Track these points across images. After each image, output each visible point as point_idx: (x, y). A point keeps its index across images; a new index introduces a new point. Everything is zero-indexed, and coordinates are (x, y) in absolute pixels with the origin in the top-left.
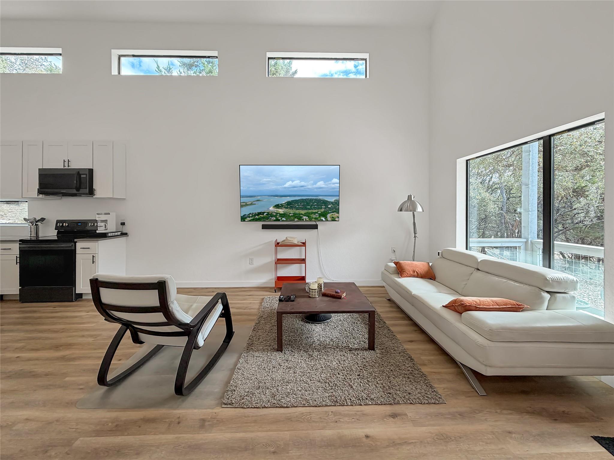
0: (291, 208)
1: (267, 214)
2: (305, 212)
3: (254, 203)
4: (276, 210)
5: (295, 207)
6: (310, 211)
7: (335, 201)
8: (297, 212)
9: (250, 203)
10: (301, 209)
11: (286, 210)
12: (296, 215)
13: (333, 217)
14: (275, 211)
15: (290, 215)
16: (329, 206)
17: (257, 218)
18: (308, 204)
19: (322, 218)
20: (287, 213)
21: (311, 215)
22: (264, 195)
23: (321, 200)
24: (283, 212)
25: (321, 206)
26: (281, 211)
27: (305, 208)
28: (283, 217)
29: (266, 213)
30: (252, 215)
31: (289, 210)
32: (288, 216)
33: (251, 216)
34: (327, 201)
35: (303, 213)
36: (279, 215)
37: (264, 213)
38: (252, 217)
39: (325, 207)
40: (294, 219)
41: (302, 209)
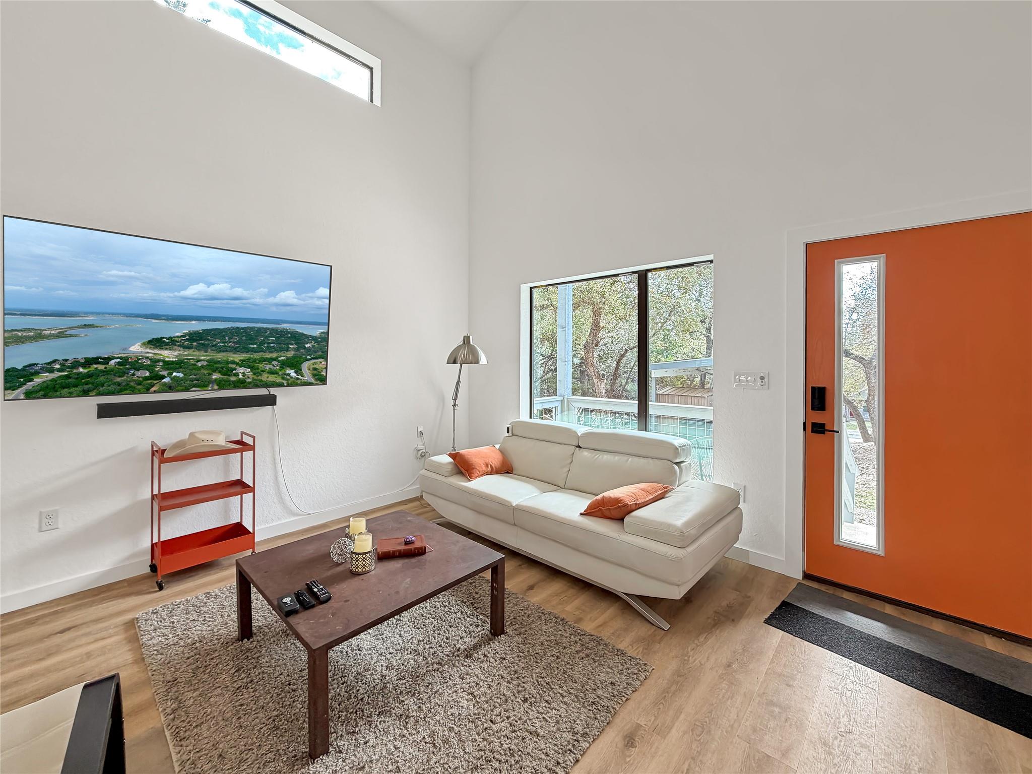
0: (203, 347)
1: (119, 363)
2: (242, 358)
3: (69, 332)
4: (151, 352)
5: (213, 346)
6: (257, 356)
7: (323, 335)
8: (220, 356)
9: (53, 332)
11: (185, 353)
12: (217, 365)
13: (315, 369)
14: (147, 355)
15: (199, 364)
16: (306, 346)
17: (81, 373)
18: (252, 340)
19: (288, 372)
20: (186, 359)
21: (260, 366)
22: (109, 314)
23: (289, 333)
24: (176, 356)
25: (288, 344)
26: (169, 355)
27: (244, 348)
28: (174, 369)
29: (119, 360)
30: (62, 365)
31: (195, 353)
32: (191, 367)
33: (58, 366)
34: (304, 335)
35: (237, 360)
36: (161, 364)
37: (110, 359)
38: (59, 370)
39: (296, 346)
40: (210, 374)
41: (235, 350)
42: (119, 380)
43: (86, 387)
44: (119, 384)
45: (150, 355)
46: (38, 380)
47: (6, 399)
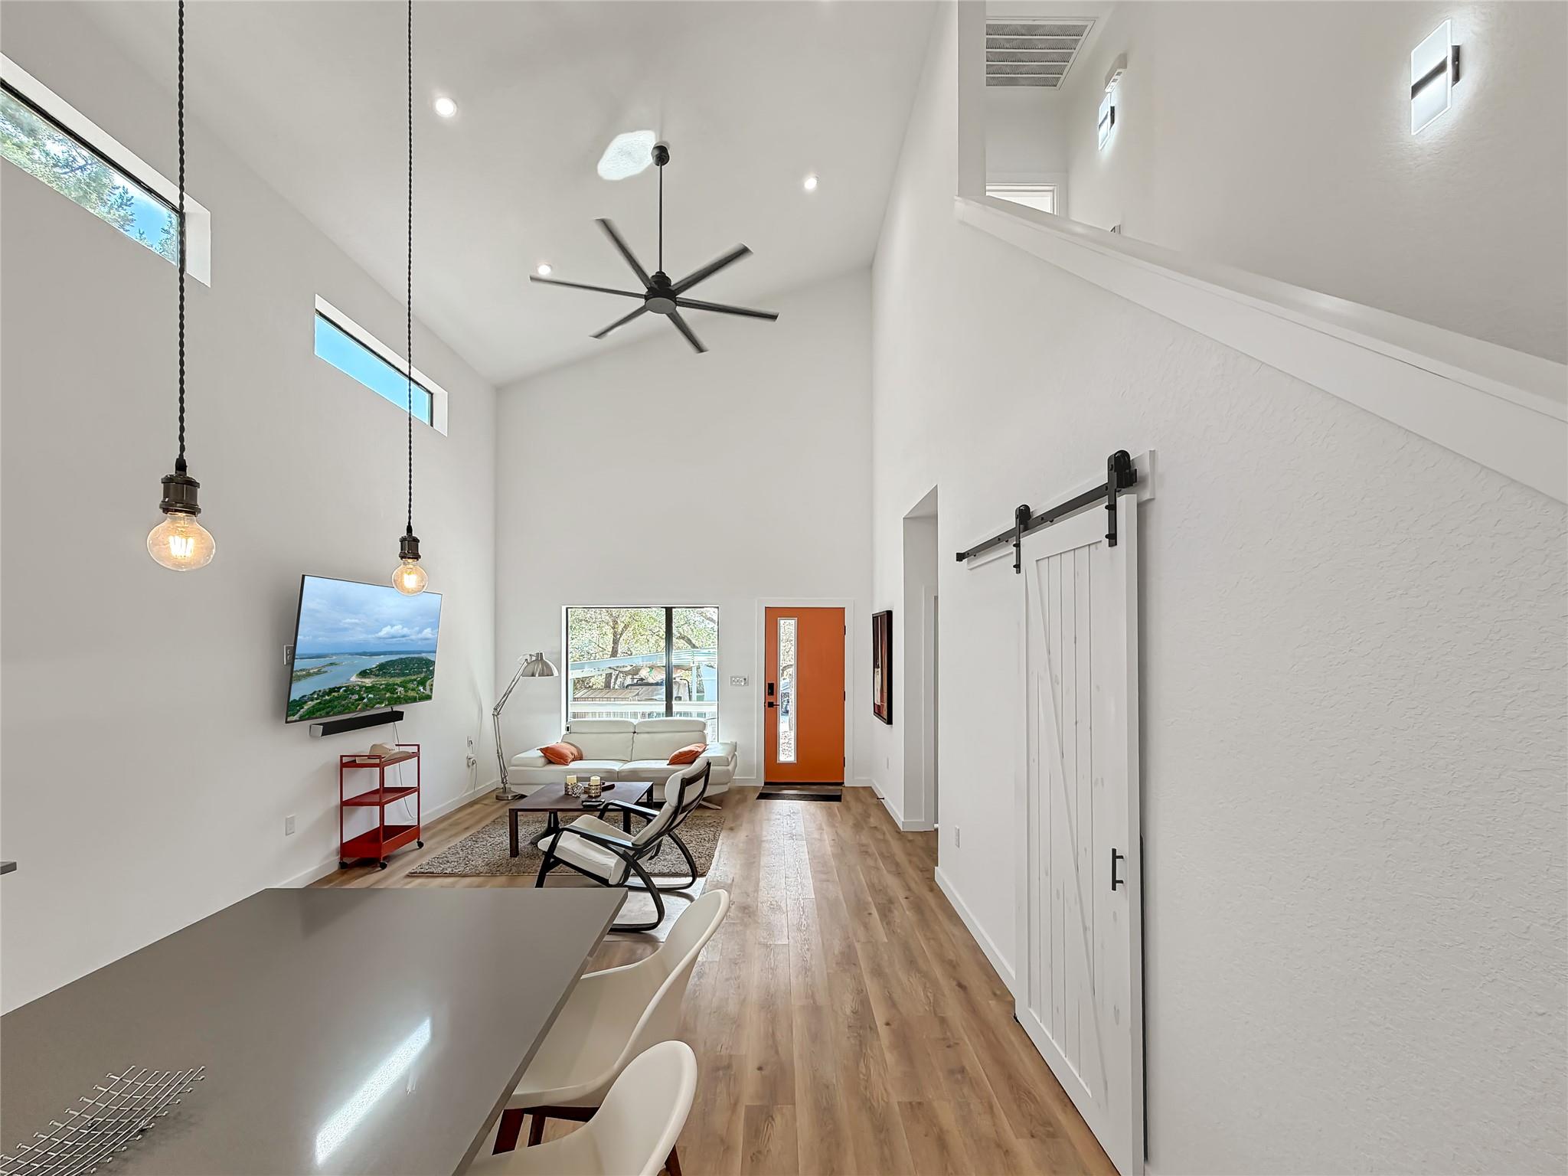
0: (385, 675)
1: (345, 691)
2: (401, 681)
3: (323, 670)
4: (360, 681)
5: (389, 673)
6: (408, 678)
8: (391, 681)
9: (314, 671)
10: (395, 676)
11: (376, 680)
12: (389, 687)
14: (358, 683)
15: (381, 687)
17: (326, 700)
18: (406, 667)
20: (376, 684)
21: (408, 685)
24: (371, 683)
26: (368, 682)
27: (404, 673)
28: (370, 692)
29: (343, 688)
30: (318, 695)
31: (380, 679)
32: (377, 690)
33: (316, 696)
35: (399, 682)
36: (364, 689)
37: (340, 688)
38: (317, 699)
40: (386, 694)
41: (398, 675)
42: (344, 702)
43: (328, 709)
44: (343, 706)
45: (360, 683)
46: (306, 707)
47: (288, 720)
